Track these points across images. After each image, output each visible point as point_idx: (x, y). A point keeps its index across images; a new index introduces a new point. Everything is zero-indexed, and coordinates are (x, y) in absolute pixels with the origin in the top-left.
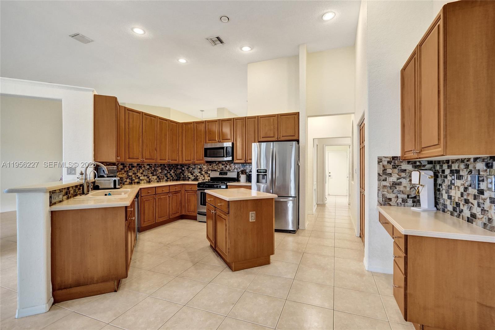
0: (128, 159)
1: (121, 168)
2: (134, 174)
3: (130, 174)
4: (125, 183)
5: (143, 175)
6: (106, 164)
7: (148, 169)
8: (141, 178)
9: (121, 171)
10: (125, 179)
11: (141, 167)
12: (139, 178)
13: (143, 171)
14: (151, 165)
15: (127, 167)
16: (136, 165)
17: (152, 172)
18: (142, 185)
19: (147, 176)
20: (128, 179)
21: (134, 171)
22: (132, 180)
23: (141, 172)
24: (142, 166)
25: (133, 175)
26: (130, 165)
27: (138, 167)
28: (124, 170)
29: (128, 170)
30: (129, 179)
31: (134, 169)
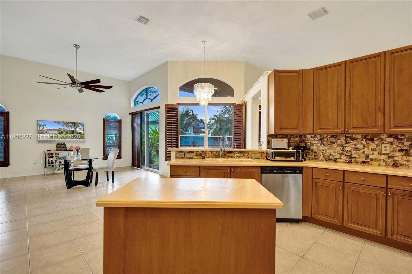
0: (319, 130)
1: (331, 141)
2: (355, 149)
3: (347, 149)
4: (338, 160)
5: (376, 153)
6: (311, 136)
7: (391, 143)
8: (371, 157)
9: (331, 145)
10: (339, 155)
11: (372, 140)
12: (367, 156)
13: (378, 145)
14: (399, 137)
15: (342, 140)
16: (359, 136)
17: (405, 148)
18: (373, 167)
19: (387, 154)
20: (344, 155)
21: (355, 145)
22: (351, 157)
23: (371, 147)
24: (375, 139)
25: (354, 152)
26: (346, 137)
27: (364, 140)
28: (337, 144)
29: (344, 142)
30: (346, 155)
31: (355, 142)
